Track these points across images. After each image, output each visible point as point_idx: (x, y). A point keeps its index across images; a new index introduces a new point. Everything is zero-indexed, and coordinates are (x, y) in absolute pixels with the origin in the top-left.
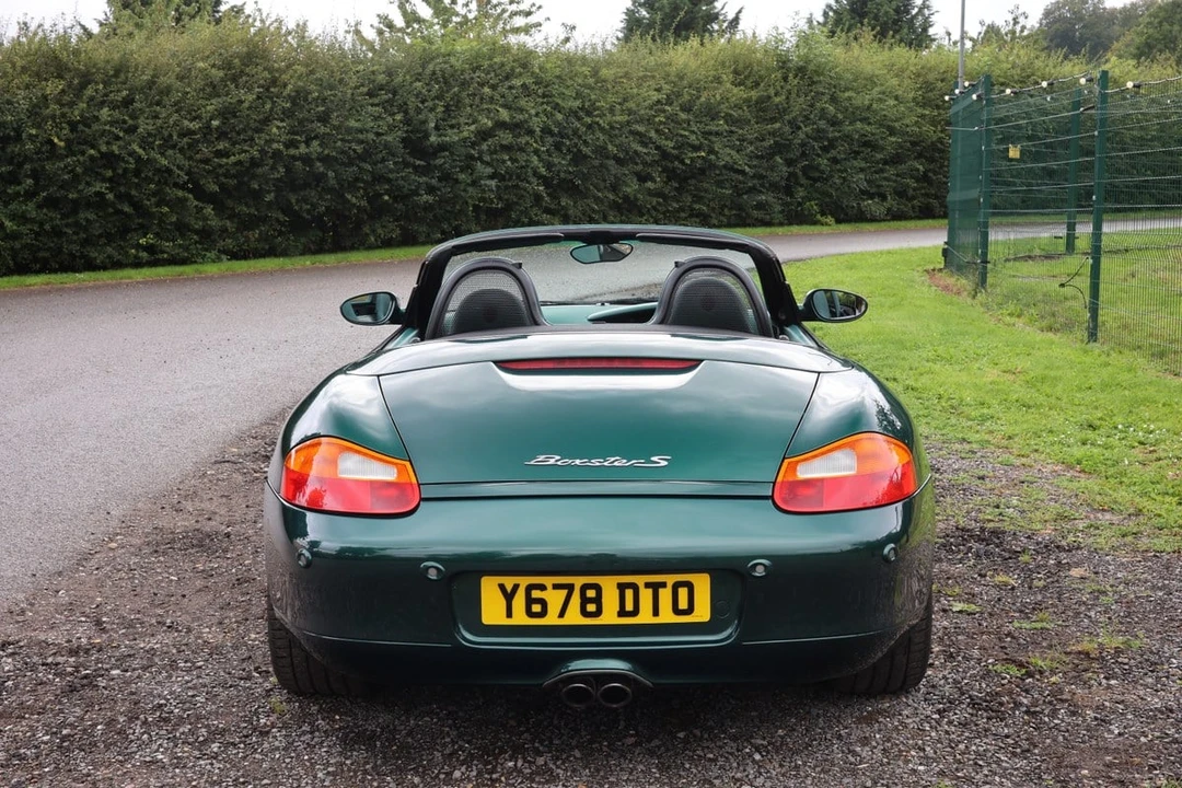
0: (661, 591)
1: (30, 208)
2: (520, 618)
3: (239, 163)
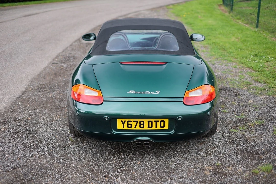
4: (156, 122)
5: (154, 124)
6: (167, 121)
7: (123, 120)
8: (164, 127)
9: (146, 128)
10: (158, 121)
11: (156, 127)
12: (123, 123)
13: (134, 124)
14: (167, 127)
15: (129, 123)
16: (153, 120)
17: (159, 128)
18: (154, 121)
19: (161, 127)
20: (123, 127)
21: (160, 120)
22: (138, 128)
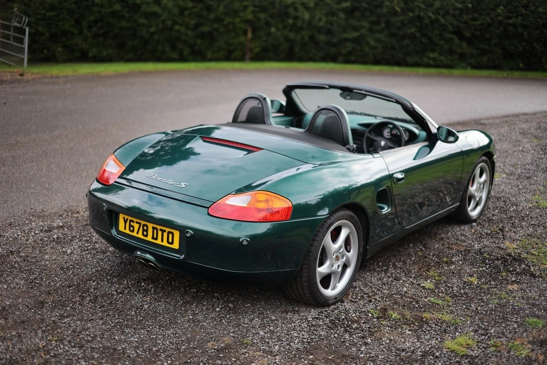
0: (164, 233)
1: (382, 37)
2: (127, 231)
3: (482, 24)
4: (163, 231)
5: (160, 233)
6: (177, 234)
7: (126, 217)
8: (172, 243)
9: (149, 238)
10: (165, 231)
11: (162, 241)
12: (125, 222)
13: (136, 226)
14: (176, 245)
15: (132, 224)
16: (159, 227)
17: (165, 243)
18: (161, 230)
19: (168, 242)
20: (125, 229)
21: (168, 230)
22: (140, 236)
